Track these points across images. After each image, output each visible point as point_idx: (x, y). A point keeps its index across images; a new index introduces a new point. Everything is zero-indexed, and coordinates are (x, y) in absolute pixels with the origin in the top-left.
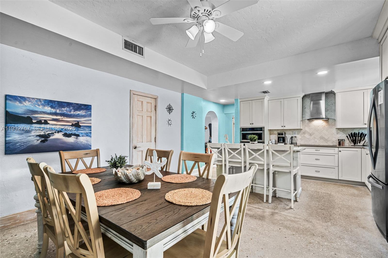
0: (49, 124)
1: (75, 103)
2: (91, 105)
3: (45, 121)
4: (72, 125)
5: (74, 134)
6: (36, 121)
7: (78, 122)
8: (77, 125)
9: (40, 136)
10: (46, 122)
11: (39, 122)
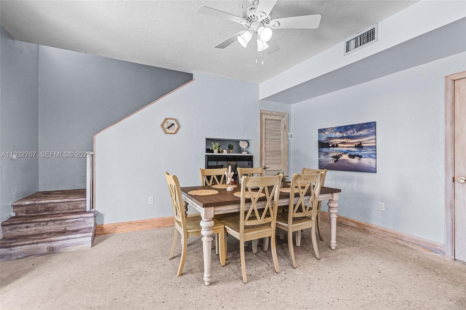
0: (339, 146)
1: (357, 124)
2: (376, 122)
3: (337, 144)
4: (356, 147)
5: (357, 155)
6: (331, 145)
7: (361, 143)
8: (359, 146)
9: (334, 157)
10: (337, 146)
11: (333, 146)
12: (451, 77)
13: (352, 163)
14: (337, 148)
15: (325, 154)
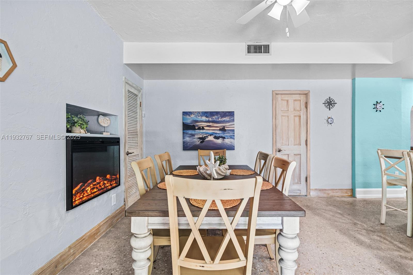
0: (205, 129)
1: (222, 112)
2: (234, 112)
3: (203, 127)
4: (220, 130)
5: (221, 136)
6: (197, 128)
7: (224, 127)
8: (223, 129)
9: (200, 138)
10: (203, 129)
11: (199, 129)
12: (275, 92)
13: (217, 143)
14: (203, 130)
15: (190, 136)
